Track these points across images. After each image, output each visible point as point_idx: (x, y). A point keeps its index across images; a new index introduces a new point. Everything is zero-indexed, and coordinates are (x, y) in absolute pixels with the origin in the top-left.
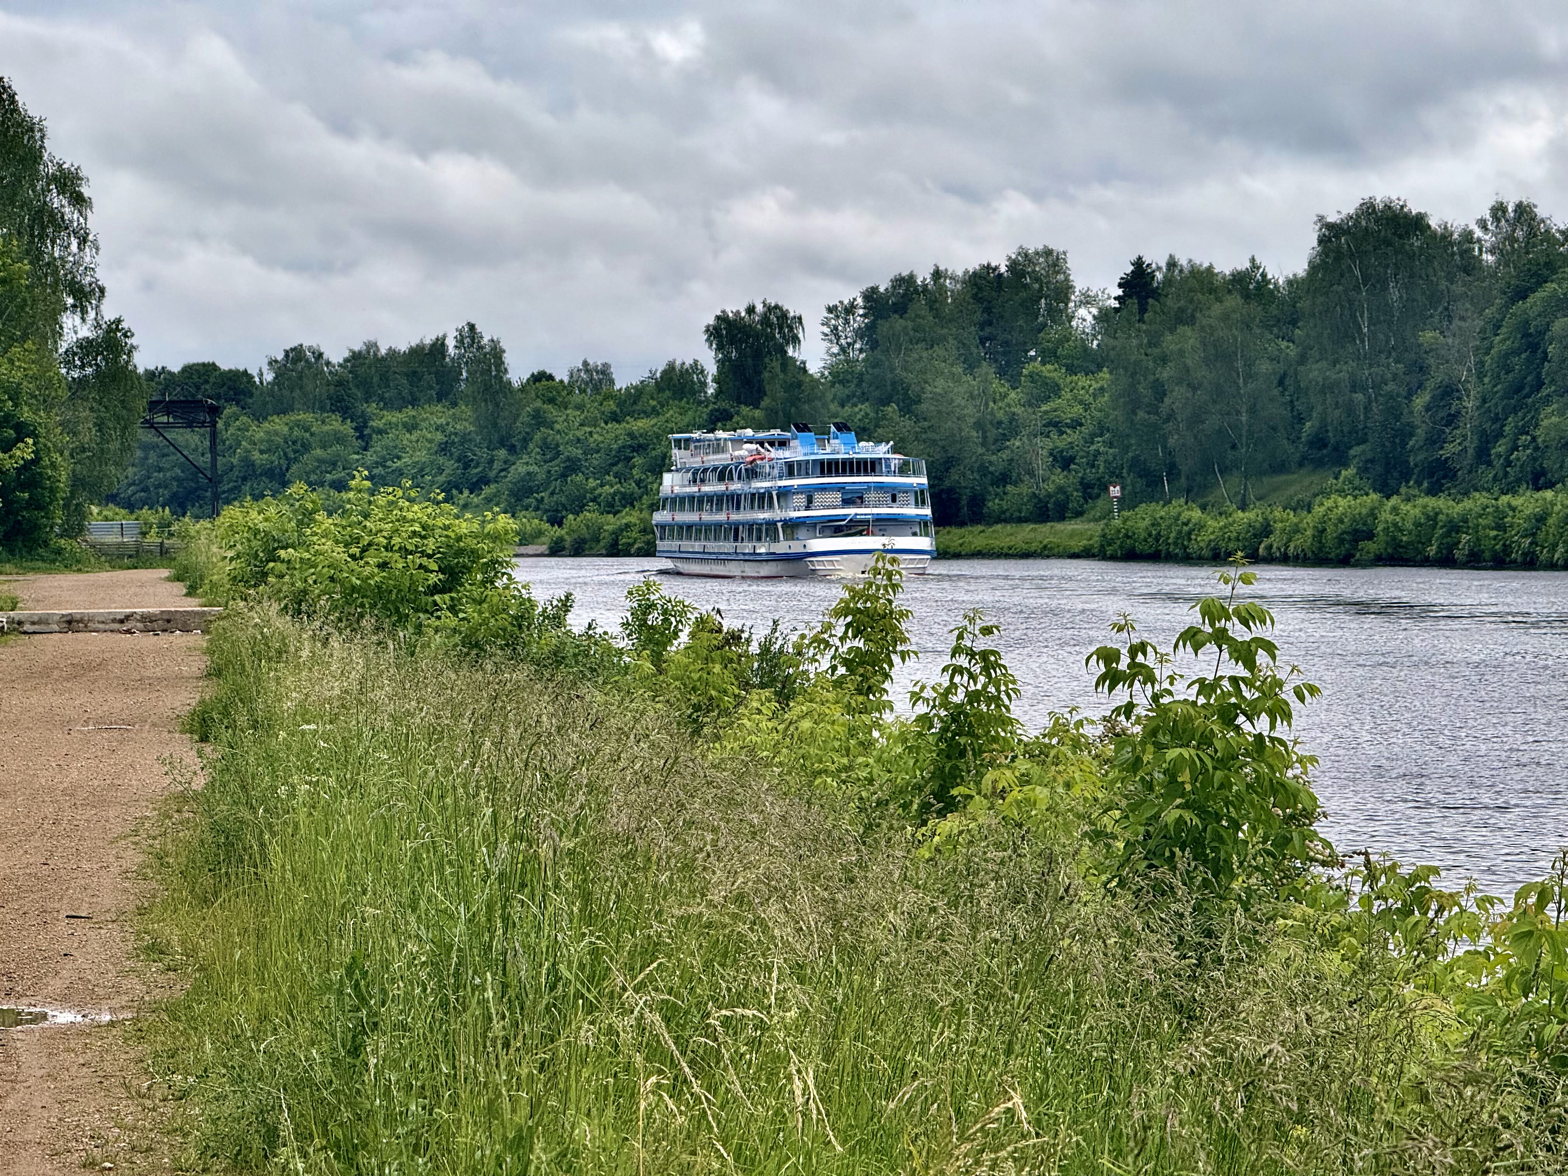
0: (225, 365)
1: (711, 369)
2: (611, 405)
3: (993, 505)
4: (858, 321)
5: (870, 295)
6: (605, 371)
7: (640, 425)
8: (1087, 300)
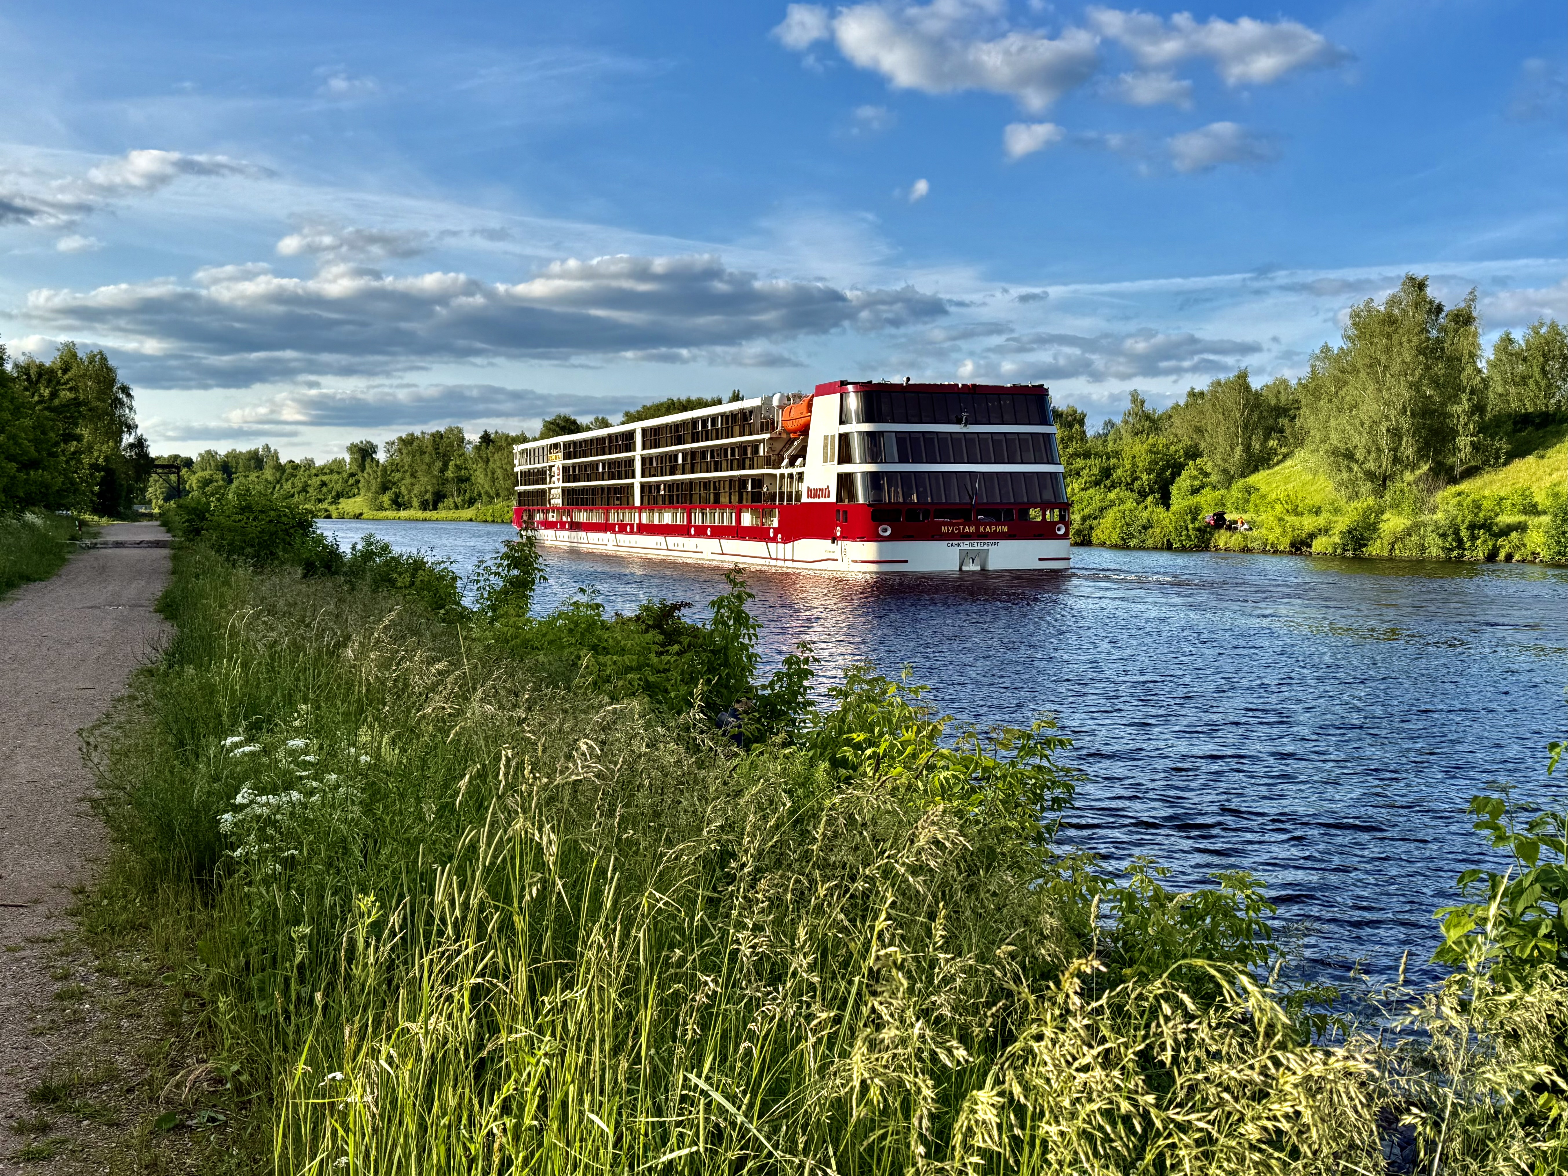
0: (184, 454)
1: (348, 460)
2: (314, 471)
3: (440, 505)
4: (395, 447)
5: (401, 439)
6: (312, 461)
7: (324, 478)
8: (469, 443)
